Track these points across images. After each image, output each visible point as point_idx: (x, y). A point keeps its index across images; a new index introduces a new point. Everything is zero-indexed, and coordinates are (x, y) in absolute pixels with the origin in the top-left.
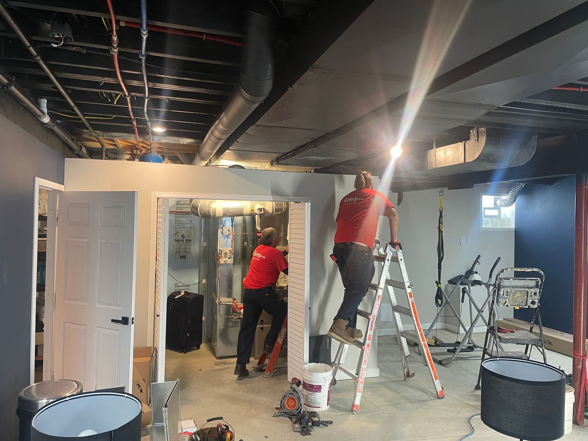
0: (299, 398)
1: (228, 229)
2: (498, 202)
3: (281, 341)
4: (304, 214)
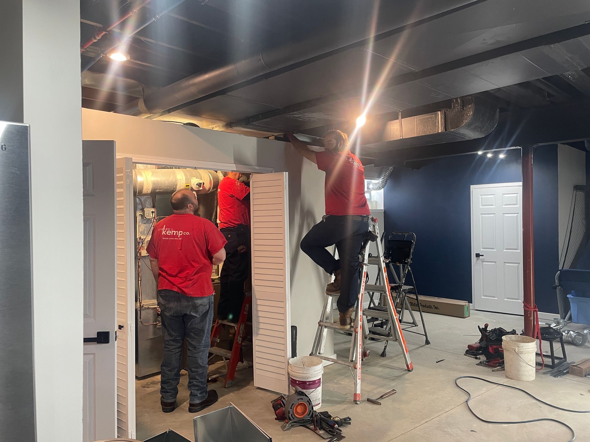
0: (309, 401)
1: (152, 211)
2: (371, 187)
3: (240, 341)
4: (282, 185)
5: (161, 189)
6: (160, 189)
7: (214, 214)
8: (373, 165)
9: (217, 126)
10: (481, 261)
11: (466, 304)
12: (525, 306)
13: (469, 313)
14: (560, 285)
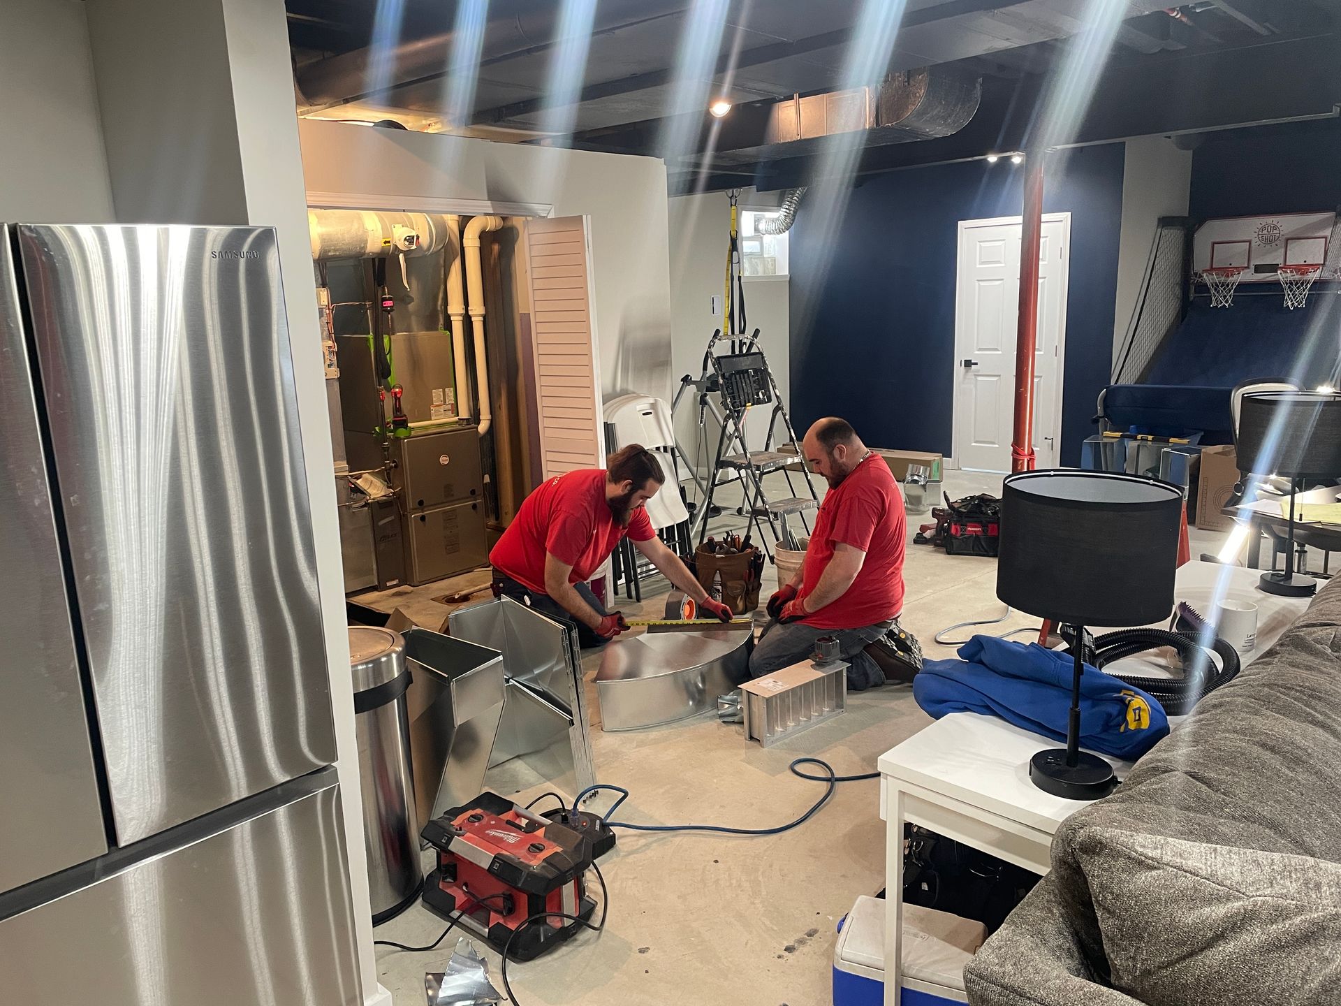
2: (762, 226)
4: (581, 241)
5: (337, 250)
6: (335, 250)
7: (441, 295)
8: (754, 188)
9: (437, 122)
10: (975, 375)
11: (936, 458)
12: (1015, 452)
13: (941, 476)
14: (1106, 415)
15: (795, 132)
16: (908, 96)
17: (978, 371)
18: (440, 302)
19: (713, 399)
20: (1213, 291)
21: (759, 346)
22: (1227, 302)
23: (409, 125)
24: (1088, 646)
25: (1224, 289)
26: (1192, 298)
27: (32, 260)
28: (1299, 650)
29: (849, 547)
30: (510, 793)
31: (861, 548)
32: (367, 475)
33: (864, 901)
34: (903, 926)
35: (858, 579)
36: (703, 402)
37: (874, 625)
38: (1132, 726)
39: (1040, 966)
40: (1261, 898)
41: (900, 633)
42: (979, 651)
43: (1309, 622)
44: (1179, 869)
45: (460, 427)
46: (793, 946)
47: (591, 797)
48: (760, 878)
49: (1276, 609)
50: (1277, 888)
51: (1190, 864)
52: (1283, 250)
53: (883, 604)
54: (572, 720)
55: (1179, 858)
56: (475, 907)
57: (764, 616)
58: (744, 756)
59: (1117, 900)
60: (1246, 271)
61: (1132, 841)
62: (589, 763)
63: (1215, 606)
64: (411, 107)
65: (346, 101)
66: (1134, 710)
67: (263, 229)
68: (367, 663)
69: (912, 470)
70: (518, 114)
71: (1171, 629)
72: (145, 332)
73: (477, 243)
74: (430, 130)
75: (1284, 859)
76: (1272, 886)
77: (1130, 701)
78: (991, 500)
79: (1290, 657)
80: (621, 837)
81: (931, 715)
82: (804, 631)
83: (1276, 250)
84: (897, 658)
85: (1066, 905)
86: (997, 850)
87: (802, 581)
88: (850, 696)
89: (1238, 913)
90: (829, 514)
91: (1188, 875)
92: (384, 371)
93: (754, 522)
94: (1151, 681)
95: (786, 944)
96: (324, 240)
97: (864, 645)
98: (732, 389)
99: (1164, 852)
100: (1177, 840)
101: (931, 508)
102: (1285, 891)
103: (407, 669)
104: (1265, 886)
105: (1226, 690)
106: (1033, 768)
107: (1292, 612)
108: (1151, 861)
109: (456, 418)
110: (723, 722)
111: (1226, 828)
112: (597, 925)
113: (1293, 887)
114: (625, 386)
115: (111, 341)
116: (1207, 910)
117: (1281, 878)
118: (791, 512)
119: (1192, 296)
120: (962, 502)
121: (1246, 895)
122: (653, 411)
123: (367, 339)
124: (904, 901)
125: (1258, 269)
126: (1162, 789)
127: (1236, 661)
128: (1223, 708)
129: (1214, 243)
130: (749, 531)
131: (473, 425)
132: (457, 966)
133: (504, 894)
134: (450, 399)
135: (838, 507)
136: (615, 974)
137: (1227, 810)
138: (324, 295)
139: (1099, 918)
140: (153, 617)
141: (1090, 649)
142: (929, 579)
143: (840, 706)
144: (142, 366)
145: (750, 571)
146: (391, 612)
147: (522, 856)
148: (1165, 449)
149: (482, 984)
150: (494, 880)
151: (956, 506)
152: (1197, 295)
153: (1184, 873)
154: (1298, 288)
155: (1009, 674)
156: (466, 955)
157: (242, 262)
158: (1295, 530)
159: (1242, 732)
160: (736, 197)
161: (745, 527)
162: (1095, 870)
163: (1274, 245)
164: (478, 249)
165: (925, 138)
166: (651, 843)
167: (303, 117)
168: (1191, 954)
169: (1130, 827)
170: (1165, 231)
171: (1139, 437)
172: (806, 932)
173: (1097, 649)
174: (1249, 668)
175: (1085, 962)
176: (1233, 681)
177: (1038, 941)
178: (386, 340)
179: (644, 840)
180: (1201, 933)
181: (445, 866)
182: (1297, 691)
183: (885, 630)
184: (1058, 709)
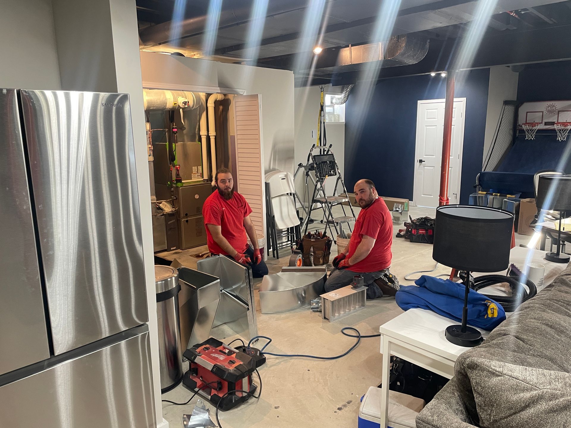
2: (334, 101)
4: (257, 105)
6: (153, 107)
7: (197, 127)
8: (331, 84)
9: (198, 54)
10: (424, 166)
11: (406, 201)
12: (440, 199)
13: (408, 209)
14: (480, 184)
15: (349, 61)
16: (398, 47)
17: (425, 164)
18: (197, 130)
19: (312, 173)
20: (526, 133)
21: (332, 152)
22: (532, 137)
23: (186, 55)
24: (471, 282)
25: (531, 132)
26: (517, 136)
27: (26, 105)
28: (563, 285)
29: (369, 237)
30: (221, 339)
31: (374, 237)
32: (164, 202)
33: (372, 389)
34: (389, 400)
35: (372, 251)
36: (307, 175)
37: (379, 271)
38: (490, 316)
39: (449, 417)
40: (546, 390)
41: (389, 275)
42: (424, 283)
43: (567, 273)
44: (511, 376)
45: (204, 183)
46: (341, 407)
47: (255, 341)
48: (328, 378)
49: (552, 268)
50: (553, 385)
51: (515, 374)
52: (557, 116)
53: (383, 262)
54: (248, 308)
55: (510, 372)
56: (205, 387)
57: (331, 266)
58: (322, 326)
59: (483, 389)
60: (541, 124)
61: (490, 364)
62: (255, 327)
63: (526, 266)
64: (187, 47)
65: (160, 44)
66: (491, 309)
67: (123, 95)
68: (162, 281)
69: (396, 206)
70: (233, 51)
71: (507, 275)
72: (72, 137)
73: (213, 105)
74: (195, 57)
75: (555, 373)
76: (550, 385)
77: (489, 305)
78: (430, 219)
79: (558, 287)
80: (268, 359)
81: (403, 309)
82: (349, 273)
83: (554, 116)
84: (388, 286)
85: (461, 391)
86: (430, 367)
87: (348, 252)
88: (368, 302)
89: (536, 396)
90: (360, 224)
91: (514, 379)
92: (173, 158)
93: (328, 226)
94: (498, 297)
95: (338, 407)
96: (148, 102)
97: (374, 280)
98: (320, 169)
99: (504, 369)
100: (509, 364)
101: (404, 222)
102: (556, 387)
103: (179, 284)
104: (547, 385)
105: (531, 301)
106: (447, 333)
107: (559, 269)
108: (498, 373)
109: (202, 179)
110: (313, 311)
111: (531, 360)
112: (257, 396)
113: (560, 386)
114: (274, 167)
115: (58, 140)
116: (522, 395)
117: (554, 382)
118: (344, 222)
119: (517, 135)
120: (417, 220)
121: (539, 389)
122: (285, 178)
123: (166, 145)
124: (390, 389)
125: (546, 124)
126: (503, 342)
127: (535, 289)
128: (530, 309)
129: (527, 112)
130: (325, 230)
131: (209, 182)
132: (196, 412)
133: (217, 381)
134: (200, 171)
135: (364, 220)
136: (265, 417)
137: (531, 352)
138: (148, 126)
139: (475, 397)
140: (72, 258)
141: (472, 282)
142: (402, 252)
143: (363, 305)
144: (71, 151)
145: (326, 247)
146: (172, 260)
147: (226, 365)
148: (505, 200)
149: (207, 420)
150: (213, 376)
151: (415, 221)
152: (520, 134)
153: (512, 378)
154: (563, 132)
155: (436, 292)
156: (201, 407)
157: (114, 108)
158: (561, 235)
159: (538, 319)
160: (323, 88)
161: (324, 228)
162: (474, 377)
163: (553, 113)
164: (214, 108)
165: (404, 65)
166: (281, 362)
167: (142, 50)
168: (515, 413)
169: (489, 358)
170: (506, 107)
171: (494, 194)
172: (347, 402)
173: (475, 283)
174: (541, 292)
175: (468, 416)
176: (534, 297)
177: (448, 406)
178: (174, 145)
179: (278, 361)
180: (519, 404)
181: (193, 369)
182: (561, 302)
183: (383, 274)
184: (459, 308)
